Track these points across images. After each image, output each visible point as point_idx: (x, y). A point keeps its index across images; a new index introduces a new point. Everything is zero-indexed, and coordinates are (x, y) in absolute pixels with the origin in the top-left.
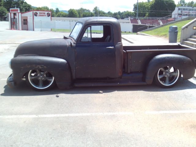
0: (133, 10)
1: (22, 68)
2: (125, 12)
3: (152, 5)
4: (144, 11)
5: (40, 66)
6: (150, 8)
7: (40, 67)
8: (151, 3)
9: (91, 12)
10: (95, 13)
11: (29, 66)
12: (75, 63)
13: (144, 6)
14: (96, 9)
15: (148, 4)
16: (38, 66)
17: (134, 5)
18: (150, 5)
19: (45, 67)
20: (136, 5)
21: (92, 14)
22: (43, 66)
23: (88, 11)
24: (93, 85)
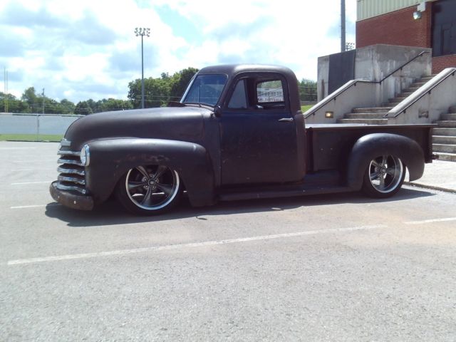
0: (128, 96)
1: (119, 161)
2: (104, 100)
3: (174, 86)
4: (155, 99)
5: (156, 157)
6: (171, 91)
7: (157, 160)
8: (173, 80)
9: (19, 101)
10: (29, 102)
11: (134, 158)
12: (220, 152)
13: (156, 88)
14: (30, 93)
15: (165, 84)
16: (153, 157)
17: (130, 84)
18: (170, 86)
19: (167, 159)
20: (136, 86)
21: (20, 103)
22: (162, 156)
23: (10, 97)
24: (258, 196)
